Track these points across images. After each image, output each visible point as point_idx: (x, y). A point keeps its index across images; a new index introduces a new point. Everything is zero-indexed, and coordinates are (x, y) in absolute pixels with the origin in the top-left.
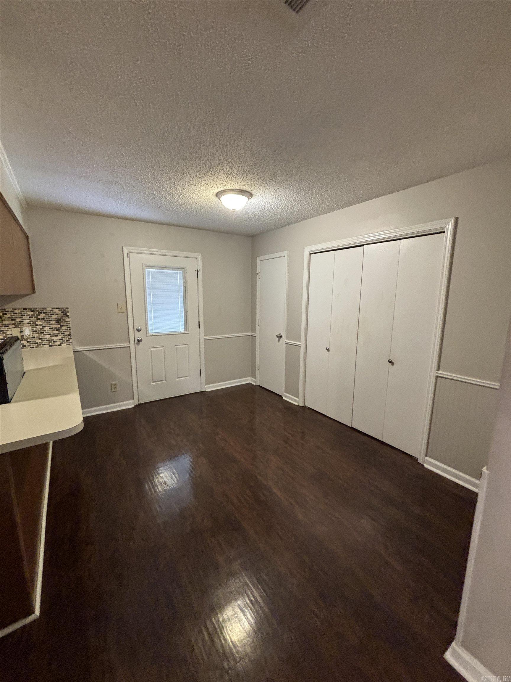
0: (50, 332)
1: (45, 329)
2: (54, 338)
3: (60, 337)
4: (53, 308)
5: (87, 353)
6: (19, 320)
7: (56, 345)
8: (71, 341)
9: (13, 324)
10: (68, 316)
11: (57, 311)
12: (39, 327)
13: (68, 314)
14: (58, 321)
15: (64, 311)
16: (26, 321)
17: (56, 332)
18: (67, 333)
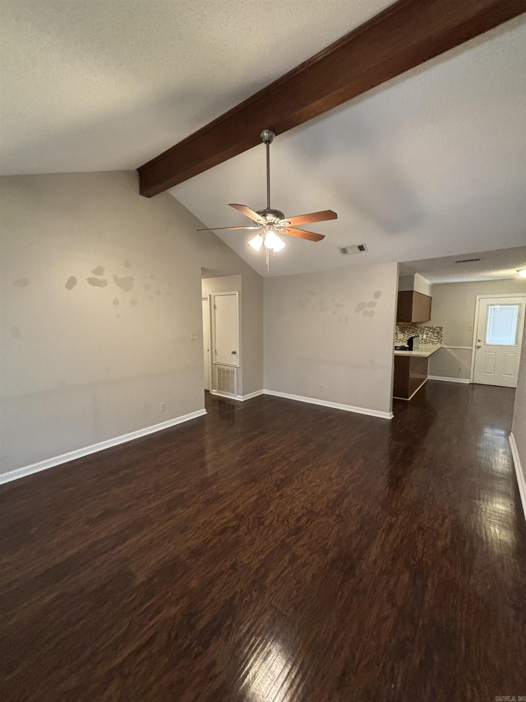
0: (434, 337)
1: (431, 336)
2: (435, 340)
3: (437, 340)
4: (436, 327)
5: (449, 350)
6: (422, 331)
7: (435, 344)
8: (442, 342)
9: (420, 333)
11: (438, 328)
12: (429, 335)
13: (442, 330)
14: (438, 333)
15: (441, 328)
16: (425, 332)
17: (436, 338)
18: (441, 339)
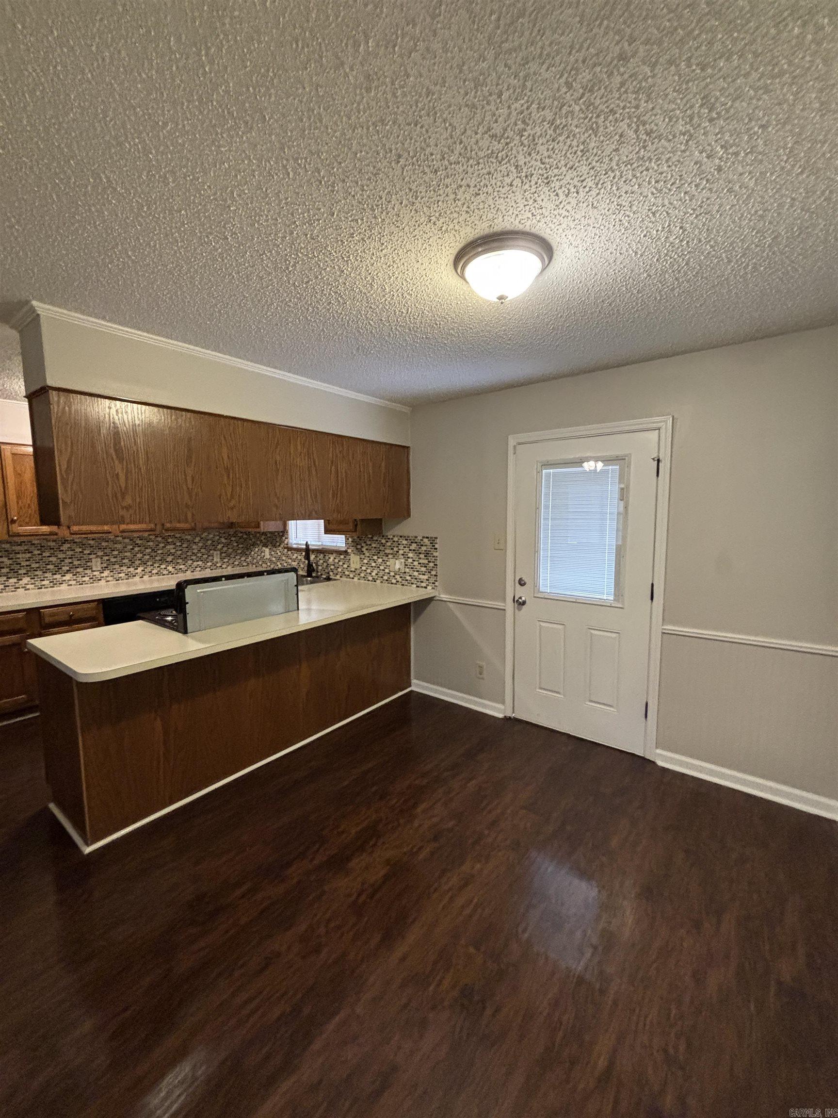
0: (418, 567)
1: (415, 563)
2: (421, 576)
3: (426, 577)
4: (423, 537)
5: (451, 605)
7: (422, 587)
8: (437, 584)
10: (436, 549)
11: (426, 540)
12: (410, 560)
13: (436, 546)
14: (427, 554)
16: (401, 552)
17: (423, 569)
18: (433, 573)
